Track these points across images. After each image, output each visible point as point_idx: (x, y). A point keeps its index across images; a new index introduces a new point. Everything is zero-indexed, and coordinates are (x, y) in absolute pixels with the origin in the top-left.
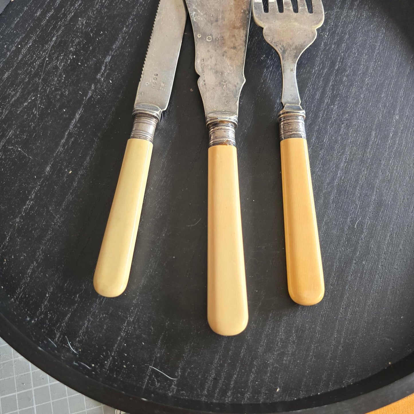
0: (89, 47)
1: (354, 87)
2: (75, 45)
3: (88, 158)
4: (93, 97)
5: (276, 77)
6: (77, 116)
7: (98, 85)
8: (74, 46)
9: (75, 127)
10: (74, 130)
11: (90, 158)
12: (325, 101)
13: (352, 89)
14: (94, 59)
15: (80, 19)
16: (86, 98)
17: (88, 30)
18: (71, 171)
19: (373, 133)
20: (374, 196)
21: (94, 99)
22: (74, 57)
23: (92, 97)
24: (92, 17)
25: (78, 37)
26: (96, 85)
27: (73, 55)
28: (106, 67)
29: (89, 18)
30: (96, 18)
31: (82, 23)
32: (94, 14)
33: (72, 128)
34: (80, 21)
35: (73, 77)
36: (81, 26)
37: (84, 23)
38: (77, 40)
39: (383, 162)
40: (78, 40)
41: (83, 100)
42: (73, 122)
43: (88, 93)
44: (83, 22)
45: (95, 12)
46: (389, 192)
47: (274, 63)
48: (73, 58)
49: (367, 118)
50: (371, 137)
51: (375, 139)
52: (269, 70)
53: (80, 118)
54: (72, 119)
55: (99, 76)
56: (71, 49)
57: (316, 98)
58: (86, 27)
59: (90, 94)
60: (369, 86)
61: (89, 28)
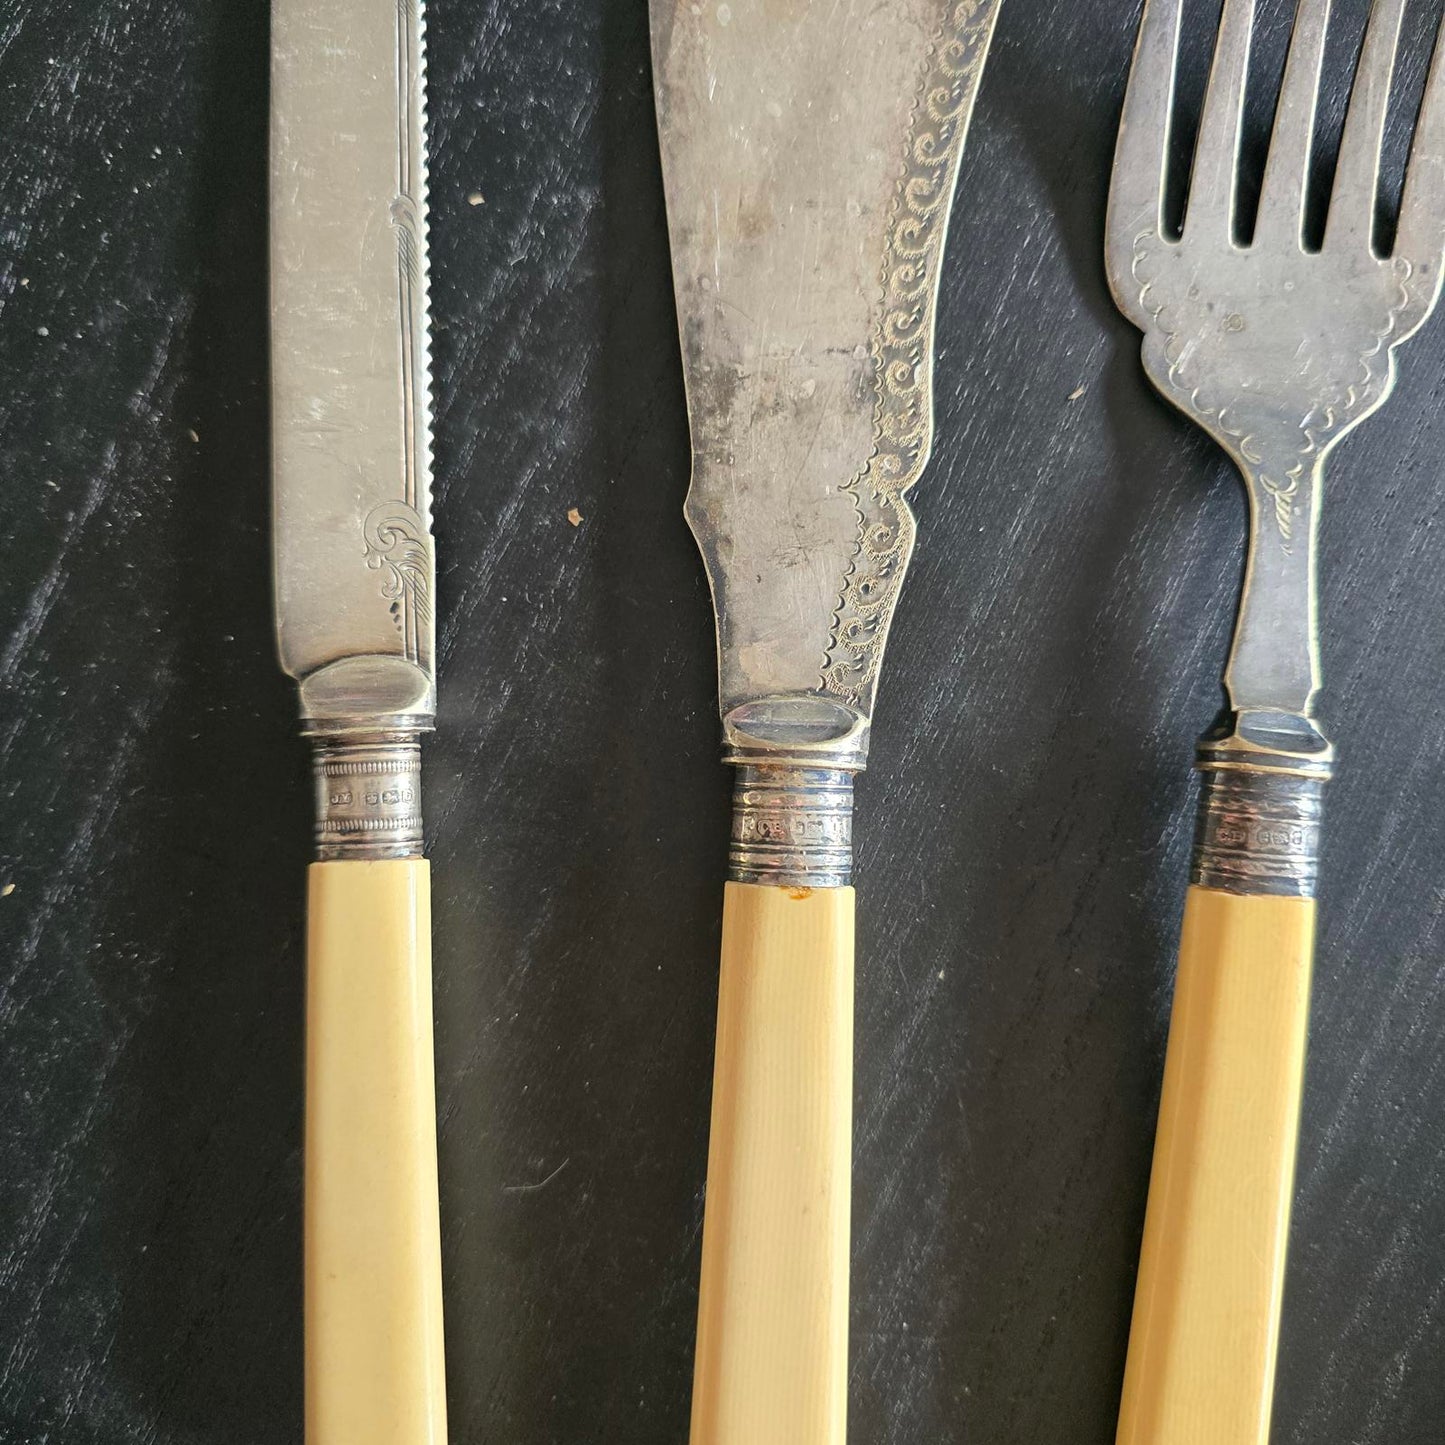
0: (95, 232)
1: (1350, 566)
2: (31, 217)
3: (85, 830)
4: (111, 517)
5: (983, 481)
6: (39, 610)
7: (135, 447)
8: (25, 219)
9: (26, 665)
10: (25, 680)
11: (95, 829)
12: (1201, 634)
13: (1336, 577)
14: (118, 303)
15: (51, 61)
16: (78, 513)
17: (93, 130)
18: (14, 886)
19: (1392, 820)
20: (1334, 1125)
21: (117, 525)
22: (25, 282)
23: (103, 511)
24: (113, 55)
25: (42, 171)
26: (124, 449)
27: (17, 274)
28: (172, 352)
29: (96, 63)
30: (130, 62)
31: (64, 87)
32: (121, 40)
33: (16, 668)
34: (53, 75)
35: (17, 396)
36: (56, 107)
37: (74, 87)
38: (40, 187)
39: (1408, 967)
40: (41, 184)
41: (64, 524)
42: (21, 636)
43: (85, 487)
44: (68, 84)
45: (128, 28)
46: (1401, 1114)
47: (985, 405)
48: (18, 286)
49: (1379, 738)
50: (1377, 839)
51: (1392, 849)
52: (958, 438)
53: (50, 621)
54: (15, 627)
55: (138, 402)
56: (12, 235)
57: (1159, 612)
58: (83, 113)
59: (96, 496)
60: (1421, 570)
61: (98, 122)
